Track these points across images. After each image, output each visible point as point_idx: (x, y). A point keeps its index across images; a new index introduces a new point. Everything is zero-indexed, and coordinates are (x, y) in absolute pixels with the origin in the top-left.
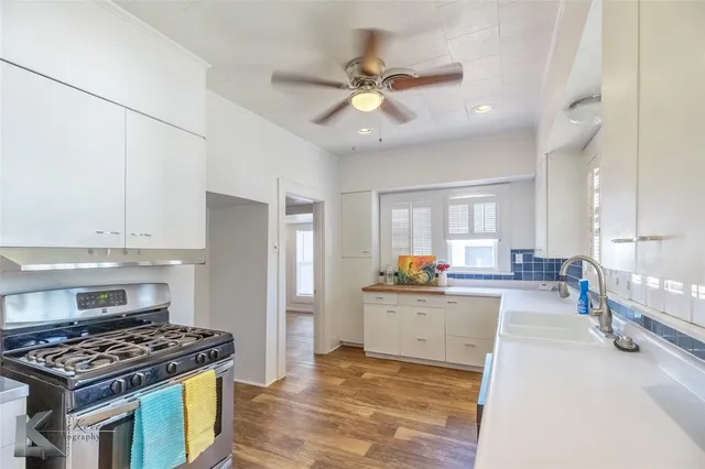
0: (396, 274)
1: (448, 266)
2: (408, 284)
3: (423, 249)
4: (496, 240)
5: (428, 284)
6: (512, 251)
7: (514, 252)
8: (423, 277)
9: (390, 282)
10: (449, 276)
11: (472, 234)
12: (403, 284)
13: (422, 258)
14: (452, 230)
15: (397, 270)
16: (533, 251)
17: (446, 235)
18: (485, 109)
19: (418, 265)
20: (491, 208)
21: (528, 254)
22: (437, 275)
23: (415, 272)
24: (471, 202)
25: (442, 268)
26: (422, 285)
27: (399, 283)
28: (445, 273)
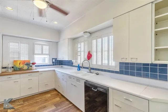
0: (13, 67)
1: (36, 63)
2: (19, 70)
3: (25, 58)
4: (49, 56)
5: (28, 69)
6: (52, 59)
7: (53, 59)
8: (26, 67)
9: (10, 71)
10: (35, 66)
11: (42, 54)
12: (17, 71)
13: (25, 61)
14: (36, 52)
15: (13, 66)
16: (57, 59)
17: (34, 54)
18: (56, 23)
19: (23, 63)
20: (48, 47)
21: (56, 59)
22: (31, 66)
23: (22, 66)
24: (42, 45)
25: (33, 64)
26: (25, 70)
27: (14, 70)
28: (34, 65)
